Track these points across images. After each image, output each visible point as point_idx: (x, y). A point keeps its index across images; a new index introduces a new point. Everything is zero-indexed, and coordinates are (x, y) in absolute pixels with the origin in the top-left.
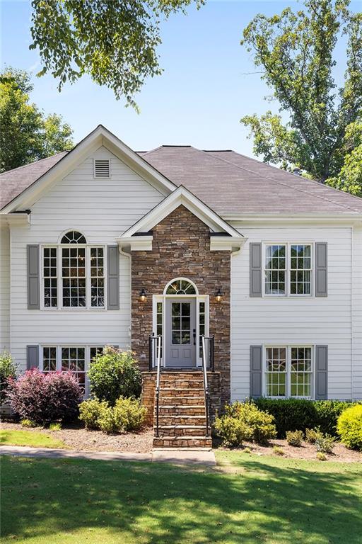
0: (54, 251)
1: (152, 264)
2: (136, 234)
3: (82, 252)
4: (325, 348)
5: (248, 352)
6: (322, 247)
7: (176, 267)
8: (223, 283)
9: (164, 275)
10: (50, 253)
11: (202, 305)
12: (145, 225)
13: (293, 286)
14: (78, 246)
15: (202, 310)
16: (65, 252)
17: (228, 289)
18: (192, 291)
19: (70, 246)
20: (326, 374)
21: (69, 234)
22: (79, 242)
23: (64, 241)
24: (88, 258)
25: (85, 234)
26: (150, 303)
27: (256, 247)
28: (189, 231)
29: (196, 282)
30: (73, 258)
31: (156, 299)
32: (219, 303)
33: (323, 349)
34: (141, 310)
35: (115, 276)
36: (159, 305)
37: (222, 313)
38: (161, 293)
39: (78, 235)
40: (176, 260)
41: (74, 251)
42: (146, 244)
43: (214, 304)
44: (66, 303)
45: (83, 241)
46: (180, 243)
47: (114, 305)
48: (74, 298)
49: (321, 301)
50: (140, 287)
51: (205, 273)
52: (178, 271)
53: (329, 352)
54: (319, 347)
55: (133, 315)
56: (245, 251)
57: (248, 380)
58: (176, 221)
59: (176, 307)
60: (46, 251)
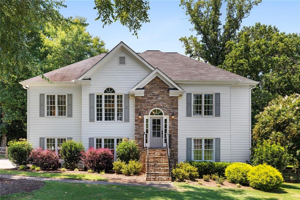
0: (101, 96)
1: (144, 102)
2: (137, 89)
3: (113, 97)
4: (219, 139)
5: (186, 141)
6: (218, 95)
7: (154, 103)
8: (175, 111)
9: (149, 107)
10: (99, 97)
11: (166, 120)
12: (141, 85)
13: (205, 112)
14: (111, 94)
15: (166, 122)
16: (106, 97)
17: (177, 113)
18: (161, 114)
19: (108, 94)
20: (220, 150)
21: (108, 89)
22: (112, 92)
23: (105, 92)
24: (116, 99)
25: (115, 89)
26: (143, 119)
27: (189, 95)
28: (160, 88)
29: (163, 110)
30: (109, 100)
31: (146, 117)
32: (173, 119)
33: (218, 140)
34: (139, 122)
35: (127, 108)
36: (147, 120)
37: (175, 123)
38: (148, 115)
39: (111, 89)
40: (154, 100)
41: (110, 96)
42: (141, 93)
43: (171, 120)
44: (106, 119)
45: (114, 92)
46: (156, 93)
47: (127, 120)
48: (109, 117)
49: (217, 118)
50: (138, 112)
51: (167, 106)
52: (155, 105)
53: (221, 141)
54: (216, 139)
55: (136, 125)
56: (185, 96)
57: (185, 153)
58: (155, 83)
59: (154, 121)
60: (98, 96)
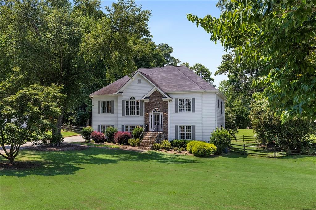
0: (128, 102)
1: (150, 105)
2: (145, 98)
3: (134, 101)
4: (195, 126)
5: (175, 127)
6: (193, 99)
7: (155, 106)
8: (167, 110)
9: (152, 108)
11: (162, 115)
12: (148, 95)
13: (186, 110)
14: (134, 100)
15: (162, 116)
16: (131, 102)
17: (168, 111)
18: (159, 111)
19: (132, 100)
20: (195, 133)
21: (132, 97)
22: (134, 99)
23: (130, 99)
24: (136, 103)
25: (135, 97)
26: (149, 115)
27: (176, 99)
28: (158, 96)
29: (160, 109)
30: (133, 103)
31: (150, 114)
32: (165, 114)
33: (194, 127)
34: (147, 117)
35: (142, 108)
36: (151, 115)
37: (166, 117)
38: (152, 112)
39: (133, 97)
40: (155, 104)
41: (133, 101)
42: (148, 100)
43: (164, 115)
44: (131, 115)
45: (135, 99)
46: (156, 99)
47: (142, 115)
48: (133, 114)
49: (193, 113)
50: (147, 111)
51: (162, 107)
52: (155, 107)
53: (196, 127)
54: (193, 126)
55: (145, 118)
56: (174, 101)
57: (174, 135)
58: (155, 94)
59: (155, 116)
60: (126, 102)
